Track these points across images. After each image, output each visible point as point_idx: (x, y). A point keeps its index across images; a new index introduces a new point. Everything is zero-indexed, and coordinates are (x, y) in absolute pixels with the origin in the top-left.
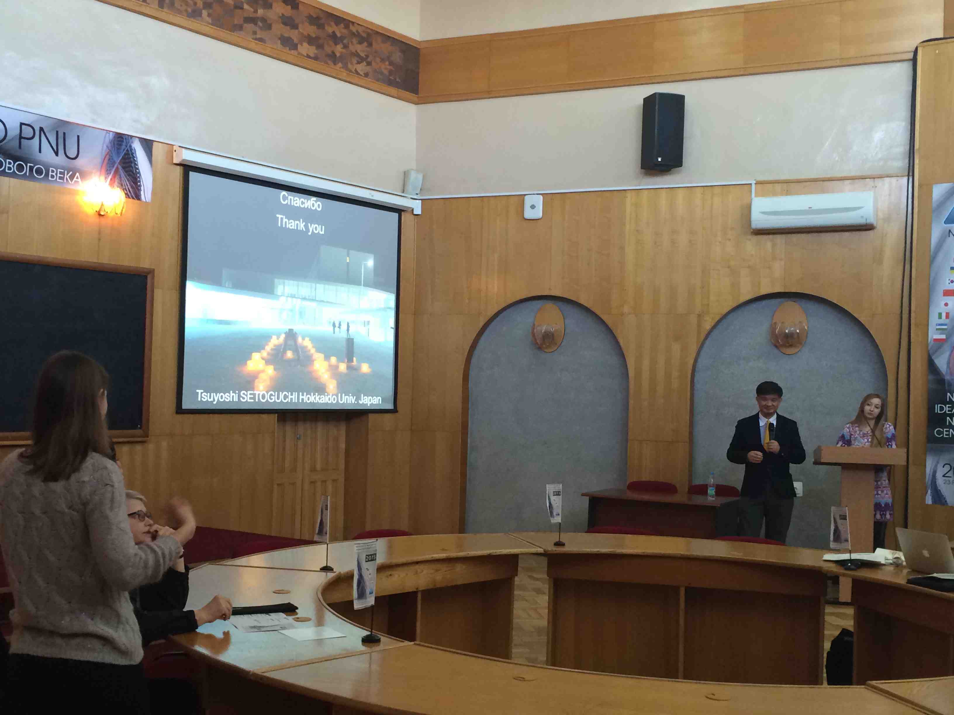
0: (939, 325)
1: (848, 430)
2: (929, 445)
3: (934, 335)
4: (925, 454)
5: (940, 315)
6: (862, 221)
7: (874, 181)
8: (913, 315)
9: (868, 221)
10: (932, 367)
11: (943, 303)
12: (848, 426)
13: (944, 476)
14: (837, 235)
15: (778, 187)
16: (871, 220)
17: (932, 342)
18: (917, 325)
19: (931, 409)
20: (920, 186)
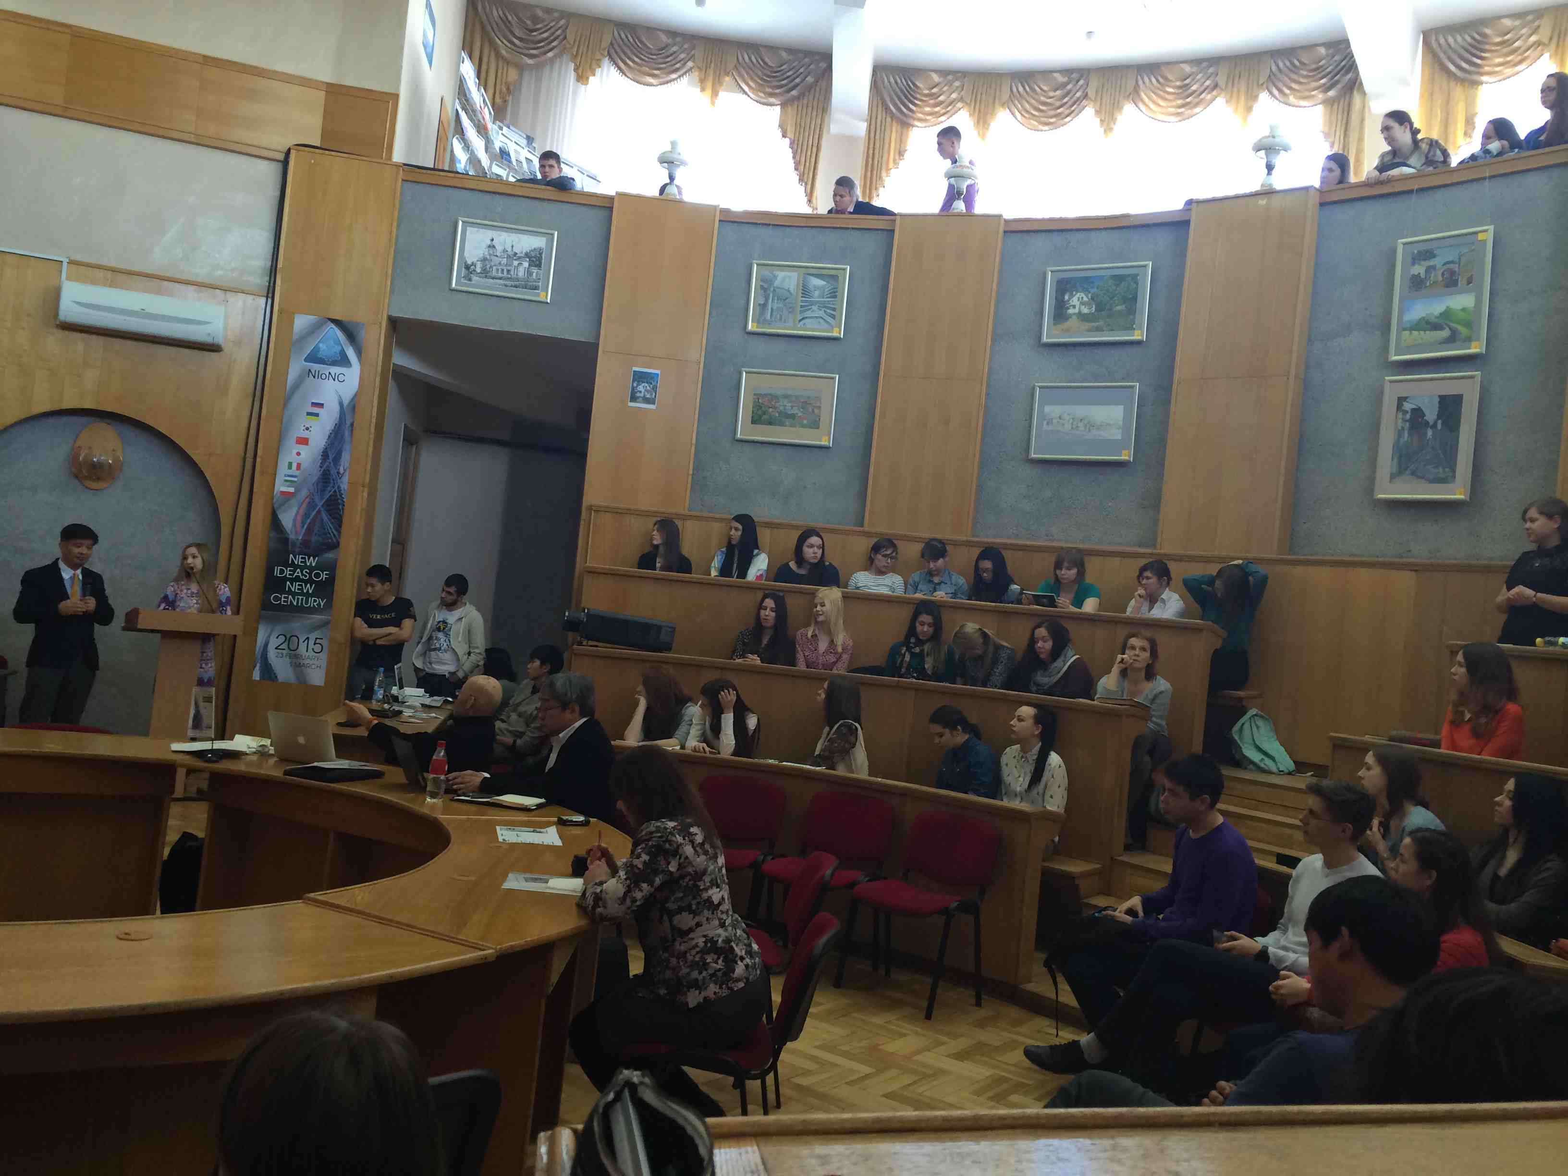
0: (289, 476)
1: (172, 589)
2: (263, 612)
3: (281, 487)
4: (258, 623)
5: (290, 465)
6: (209, 340)
7: (225, 294)
8: (258, 460)
9: (216, 341)
10: (275, 523)
11: (295, 452)
12: (172, 584)
13: (276, 648)
14: (173, 350)
15: (100, 274)
16: (220, 340)
17: (279, 495)
18: (262, 473)
19: (270, 571)
20: (281, 311)
